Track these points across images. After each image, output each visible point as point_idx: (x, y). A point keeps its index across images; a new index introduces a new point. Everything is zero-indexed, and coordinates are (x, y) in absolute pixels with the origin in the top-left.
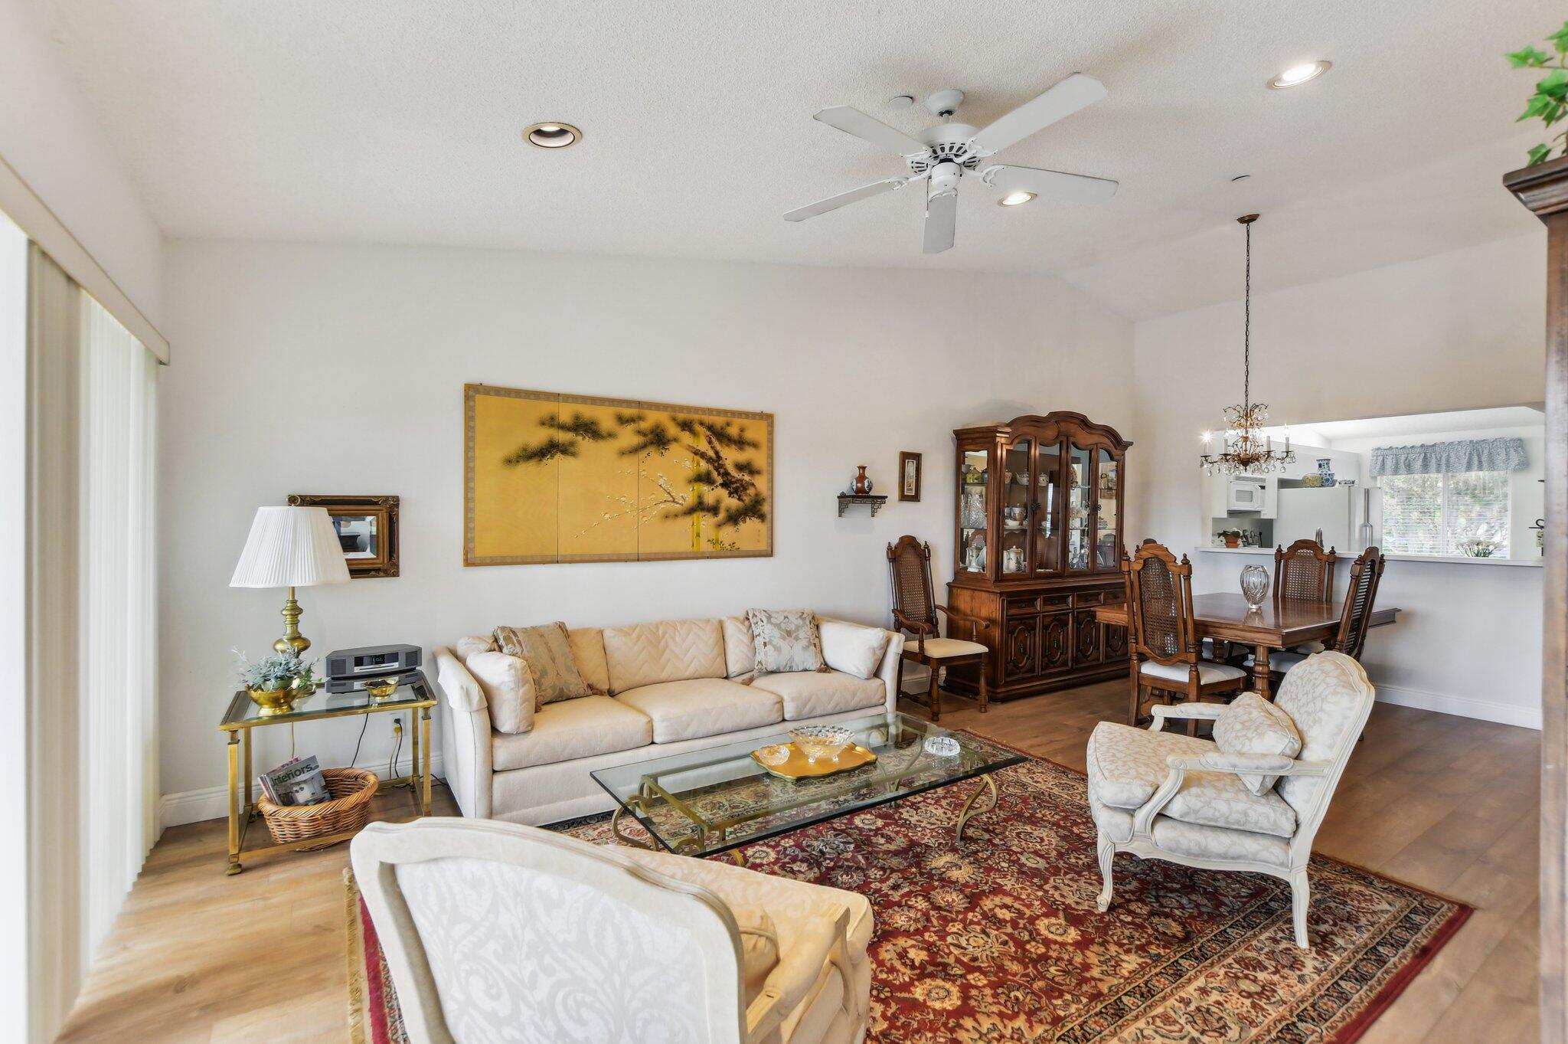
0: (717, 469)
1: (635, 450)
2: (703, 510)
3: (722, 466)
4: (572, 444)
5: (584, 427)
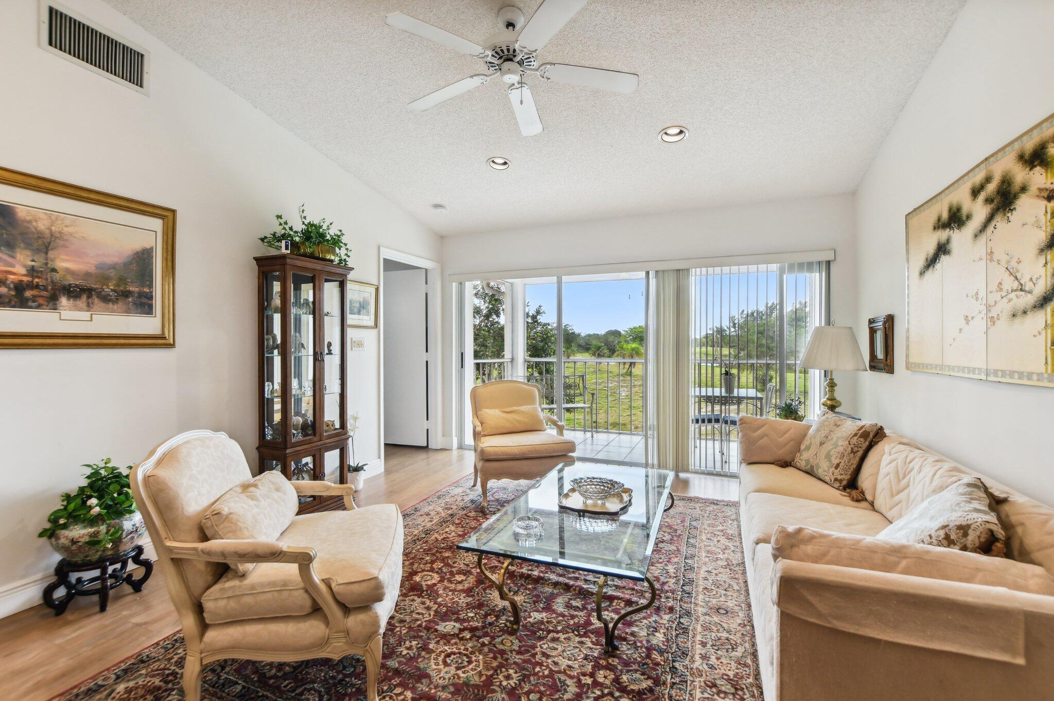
1: (986, 226)
4: (948, 241)
5: (956, 219)
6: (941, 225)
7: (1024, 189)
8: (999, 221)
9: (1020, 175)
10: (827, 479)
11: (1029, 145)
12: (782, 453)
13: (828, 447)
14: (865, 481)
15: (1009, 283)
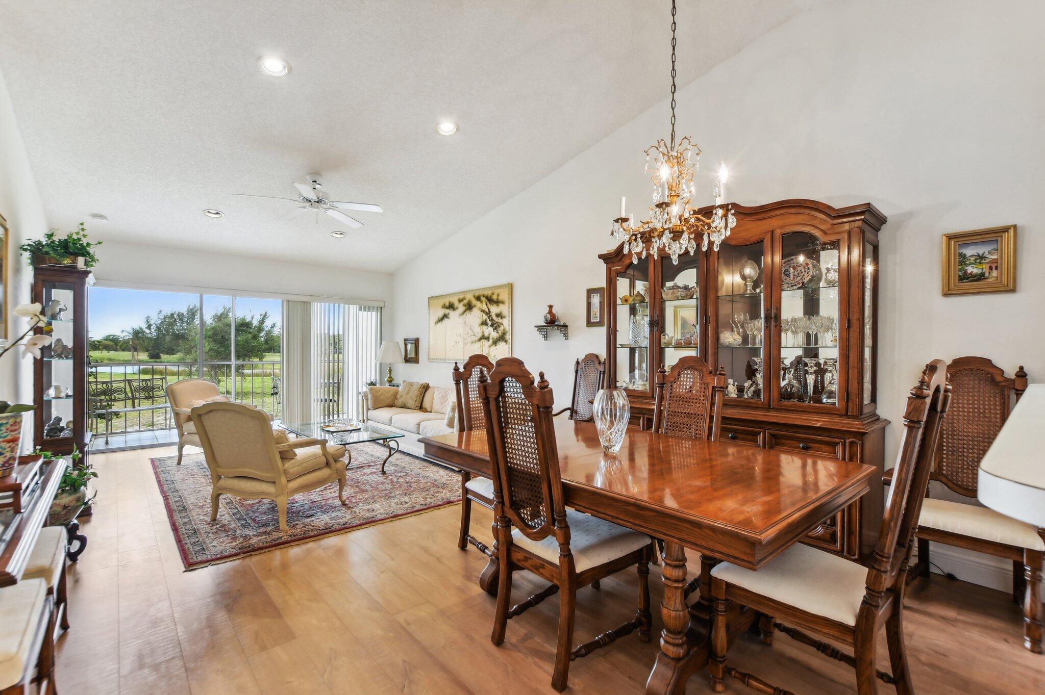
0: (489, 318)
1: (463, 313)
2: (484, 339)
3: (490, 316)
4: (449, 314)
5: (451, 307)
6: (444, 307)
7: (475, 306)
8: (467, 312)
9: (474, 302)
10: (412, 407)
11: (477, 294)
12: (389, 401)
13: (410, 394)
14: (426, 404)
15: (471, 333)
